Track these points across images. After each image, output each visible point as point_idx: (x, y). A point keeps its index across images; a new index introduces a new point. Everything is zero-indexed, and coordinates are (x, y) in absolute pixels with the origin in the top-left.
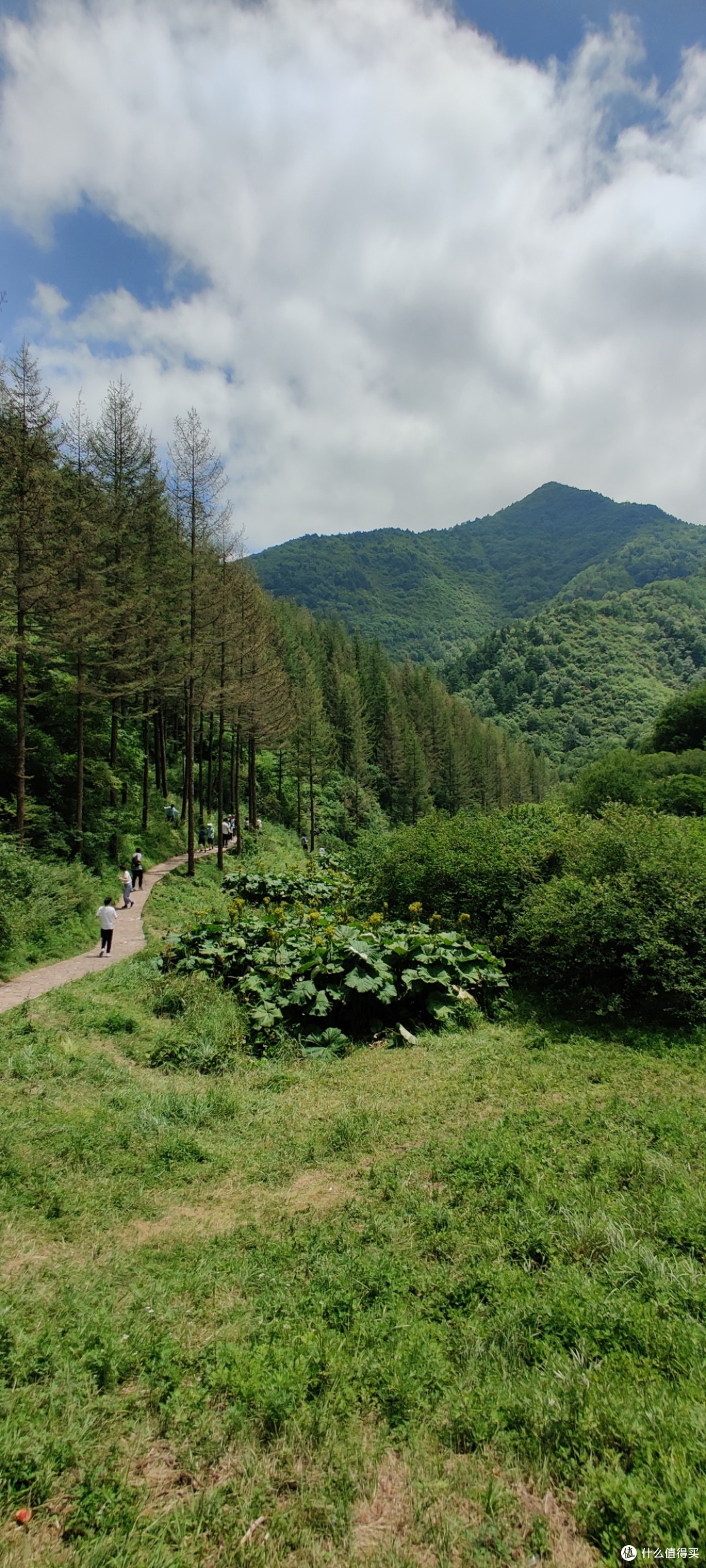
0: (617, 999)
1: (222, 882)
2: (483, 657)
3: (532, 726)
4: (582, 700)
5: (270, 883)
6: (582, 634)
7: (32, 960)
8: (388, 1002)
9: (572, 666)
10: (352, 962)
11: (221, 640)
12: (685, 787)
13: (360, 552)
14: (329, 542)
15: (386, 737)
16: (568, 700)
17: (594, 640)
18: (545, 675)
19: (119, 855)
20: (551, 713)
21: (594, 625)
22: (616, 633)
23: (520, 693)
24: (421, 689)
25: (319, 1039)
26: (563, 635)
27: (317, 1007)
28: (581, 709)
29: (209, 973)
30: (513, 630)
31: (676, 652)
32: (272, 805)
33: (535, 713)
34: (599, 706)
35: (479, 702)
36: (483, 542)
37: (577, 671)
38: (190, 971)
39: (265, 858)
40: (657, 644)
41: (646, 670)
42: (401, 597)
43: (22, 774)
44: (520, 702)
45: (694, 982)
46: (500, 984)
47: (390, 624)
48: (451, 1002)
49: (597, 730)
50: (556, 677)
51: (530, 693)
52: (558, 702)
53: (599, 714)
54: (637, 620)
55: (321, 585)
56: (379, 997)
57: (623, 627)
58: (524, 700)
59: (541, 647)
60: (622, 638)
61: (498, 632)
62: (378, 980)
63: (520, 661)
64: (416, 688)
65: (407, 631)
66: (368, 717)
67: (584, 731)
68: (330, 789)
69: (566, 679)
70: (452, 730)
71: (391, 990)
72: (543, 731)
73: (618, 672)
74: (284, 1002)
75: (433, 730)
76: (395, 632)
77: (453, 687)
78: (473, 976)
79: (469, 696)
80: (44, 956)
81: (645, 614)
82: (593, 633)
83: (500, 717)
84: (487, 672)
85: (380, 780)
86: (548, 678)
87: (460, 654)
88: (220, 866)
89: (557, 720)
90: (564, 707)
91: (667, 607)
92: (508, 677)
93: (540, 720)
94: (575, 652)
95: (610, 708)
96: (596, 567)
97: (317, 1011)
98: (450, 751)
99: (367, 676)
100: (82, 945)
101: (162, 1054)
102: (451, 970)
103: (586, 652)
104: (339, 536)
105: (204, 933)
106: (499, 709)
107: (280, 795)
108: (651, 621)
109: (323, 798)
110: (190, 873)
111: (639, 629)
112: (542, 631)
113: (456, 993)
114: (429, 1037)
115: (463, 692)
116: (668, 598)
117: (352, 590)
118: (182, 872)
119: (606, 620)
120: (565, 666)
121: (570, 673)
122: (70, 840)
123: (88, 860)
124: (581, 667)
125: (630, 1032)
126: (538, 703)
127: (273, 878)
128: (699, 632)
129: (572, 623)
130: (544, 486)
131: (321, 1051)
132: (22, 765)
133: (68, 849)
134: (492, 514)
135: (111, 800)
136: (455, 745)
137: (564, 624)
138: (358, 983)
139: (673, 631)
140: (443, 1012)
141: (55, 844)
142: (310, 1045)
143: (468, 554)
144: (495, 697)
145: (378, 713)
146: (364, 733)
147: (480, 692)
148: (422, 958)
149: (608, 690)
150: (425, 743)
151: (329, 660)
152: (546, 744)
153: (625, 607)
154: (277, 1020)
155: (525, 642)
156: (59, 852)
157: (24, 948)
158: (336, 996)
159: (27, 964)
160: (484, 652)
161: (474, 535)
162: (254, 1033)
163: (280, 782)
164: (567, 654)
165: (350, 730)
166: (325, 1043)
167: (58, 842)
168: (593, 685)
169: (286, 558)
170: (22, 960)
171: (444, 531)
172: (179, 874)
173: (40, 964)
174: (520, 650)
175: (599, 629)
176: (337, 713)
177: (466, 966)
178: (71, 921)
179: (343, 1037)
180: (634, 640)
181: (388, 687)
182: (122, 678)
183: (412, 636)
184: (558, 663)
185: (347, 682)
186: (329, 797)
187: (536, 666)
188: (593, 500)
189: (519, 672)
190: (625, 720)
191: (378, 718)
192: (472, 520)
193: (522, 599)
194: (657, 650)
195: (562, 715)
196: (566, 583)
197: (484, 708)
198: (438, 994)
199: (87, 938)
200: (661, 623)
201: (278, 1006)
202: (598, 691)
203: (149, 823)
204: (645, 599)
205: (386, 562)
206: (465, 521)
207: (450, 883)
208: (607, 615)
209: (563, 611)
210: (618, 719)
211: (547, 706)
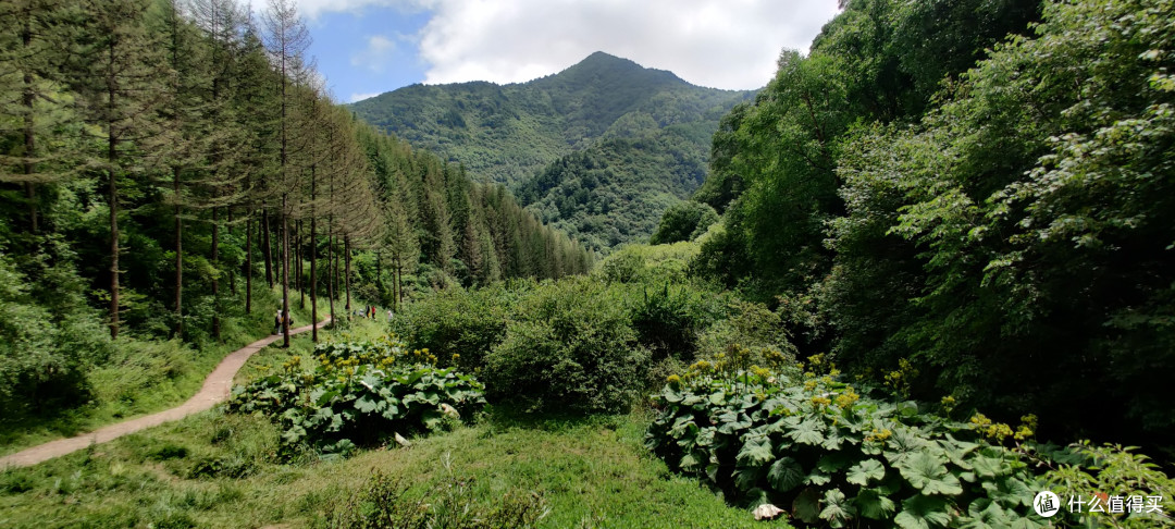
0: (539, 401)
1: (313, 350)
2: (550, 178)
3: (587, 228)
4: (622, 209)
5: (353, 349)
6: (621, 162)
7: (118, 416)
8: (391, 418)
9: (614, 185)
10: (363, 392)
11: (312, 163)
12: (670, 267)
13: (457, 98)
14: (432, 90)
15: (467, 239)
16: (612, 209)
17: (629, 166)
18: (595, 191)
19: (221, 334)
20: (602, 218)
21: (629, 155)
22: (644, 161)
23: (577, 205)
24: (495, 203)
25: (333, 448)
26: (608, 162)
27: (333, 425)
28: (622, 216)
29: (265, 412)
30: (571, 159)
31: (685, 175)
32: (371, 292)
33: (589, 219)
34: (634, 213)
35: (547, 211)
36: (550, 94)
37: (618, 188)
38: (250, 412)
39: (355, 332)
40: (672, 169)
41: (666, 188)
42: (490, 133)
43: (115, 270)
44: (577, 210)
45: (588, 386)
46: (479, 401)
47: (480, 154)
48: (438, 415)
49: (633, 231)
50: (603, 193)
51: (585, 204)
52: (605, 210)
53: (634, 219)
54: (659, 152)
55: (426, 123)
56: (384, 415)
57: (650, 157)
58: (581, 209)
59: (592, 171)
60: (649, 165)
61: (561, 160)
62: (382, 404)
63: (577, 181)
64: (491, 202)
65: (494, 160)
66: (453, 223)
67: (624, 232)
68: (423, 278)
69: (610, 194)
70: (517, 232)
71: (394, 410)
72: (595, 231)
73: (646, 189)
74: (308, 424)
75: (504, 232)
76: (485, 160)
77: (527, 201)
78: (458, 396)
79: (540, 207)
80: (131, 412)
81: (664, 148)
82: (628, 161)
83: (562, 221)
84: (553, 189)
85: (463, 271)
86: (598, 193)
87: (533, 176)
88: (315, 339)
89: (605, 223)
90: (610, 214)
91: (679, 143)
92: (569, 193)
93: (593, 224)
94: (617, 175)
95: (642, 215)
96: (631, 114)
97: (332, 428)
98: (515, 247)
99: (453, 194)
100: (171, 404)
101: (200, 468)
102: (440, 393)
103: (623, 175)
104: (441, 85)
105: (266, 383)
106: (562, 216)
107: (379, 284)
108: (668, 153)
109: (418, 286)
110: (286, 345)
111: (660, 158)
112: (592, 159)
113: (444, 409)
114: (419, 440)
115: (535, 204)
116: (680, 137)
117: (451, 128)
118: (279, 345)
119: (637, 152)
120: (609, 184)
121: (613, 189)
122: (169, 322)
123: (186, 338)
124: (621, 185)
125: (547, 422)
126: (591, 212)
127: (356, 345)
128: (700, 161)
129: (613, 153)
130: (594, 54)
131: (336, 456)
132: (116, 262)
133: (166, 329)
134: (556, 73)
135: (211, 288)
136: (520, 243)
137: (608, 155)
138: (365, 406)
139: (683, 160)
140: (431, 423)
141: (155, 326)
142: (326, 452)
143: (540, 102)
144: (559, 207)
145: (462, 221)
146: (450, 237)
147: (548, 204)
148: (420, 386)
149: (640, 201)
150: (497, 243)
151: (423, 181)
152: (597, 241)
153: (650, 143)
154: (301, 437)
155: (581, 167)
156: (158, 332)
157: (112, 407)
158: (348, 416)
159: (113, 419)
160: (550, 174)
161: (544, 88)
162: (283, 449)
163: (379, 274)
164: (611, 176)
165: (440, 234)
166: (337, 451)
167: (156, 324)
168: (629, 198)
169: (398, 102)
170: (109, 417)
171: (521, 84)
172: (276, 346)
173: (125, 419)
174: (577, 173)
175: (633, 157)
176: (428, 220)
177: (453, 390)
178: (162, 385)
179: (352, 445)
180: (657, 166)
181: (469, 201)
182: (214, 192)
183: (497, 163)
184: (605, 182)
185: (437, 198)
186: (423, 284)
187: (590, 185)
188: (628, 66)
189: (576, 189)
190: (652, 223)
191: (461, 226)
192: (542, 77)
193: (579, 136)
194: (673, 173)
195: (608, 220)
196: (610, 124)
197: (551, 216)
198: (431, 411)
199: (177, 397)
200: (675, 154)
201: (304, 427)
202: (633, 202)
203: (252, 308)
204: (664, 137)
205: (477, 107)
206: (537, 77)
207: (453, 334)
208: (638, 148)
209: (607, 145)
210: (647, 222)
211: (597, 214)
